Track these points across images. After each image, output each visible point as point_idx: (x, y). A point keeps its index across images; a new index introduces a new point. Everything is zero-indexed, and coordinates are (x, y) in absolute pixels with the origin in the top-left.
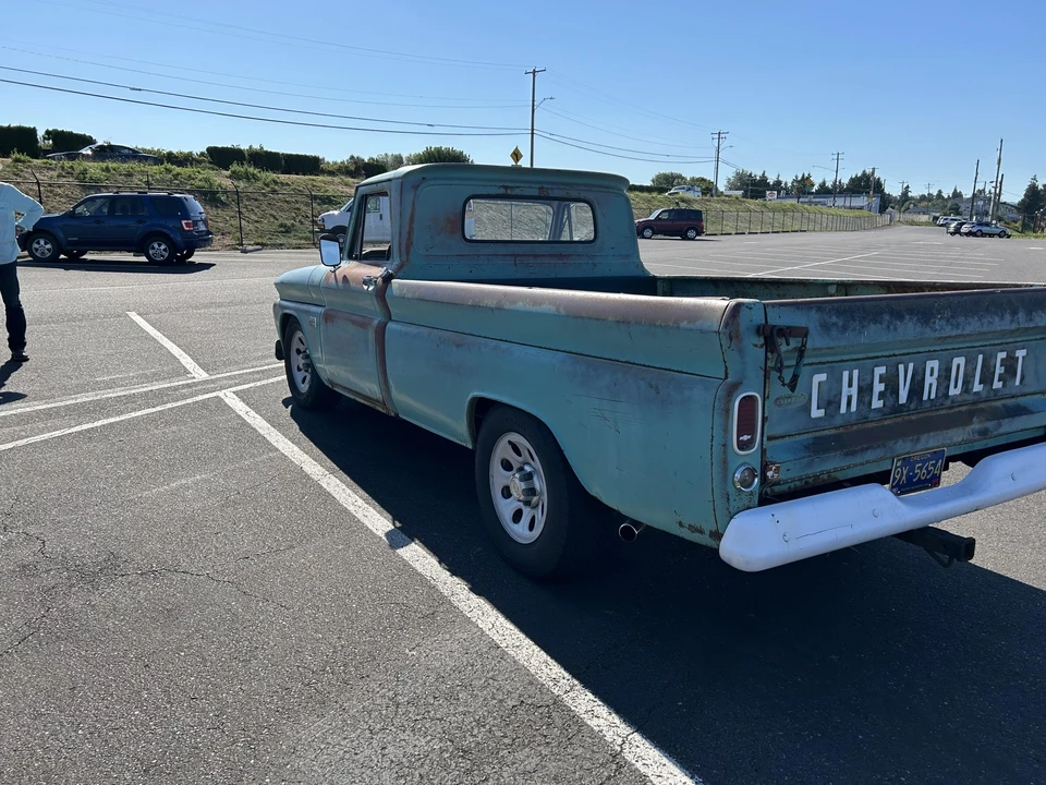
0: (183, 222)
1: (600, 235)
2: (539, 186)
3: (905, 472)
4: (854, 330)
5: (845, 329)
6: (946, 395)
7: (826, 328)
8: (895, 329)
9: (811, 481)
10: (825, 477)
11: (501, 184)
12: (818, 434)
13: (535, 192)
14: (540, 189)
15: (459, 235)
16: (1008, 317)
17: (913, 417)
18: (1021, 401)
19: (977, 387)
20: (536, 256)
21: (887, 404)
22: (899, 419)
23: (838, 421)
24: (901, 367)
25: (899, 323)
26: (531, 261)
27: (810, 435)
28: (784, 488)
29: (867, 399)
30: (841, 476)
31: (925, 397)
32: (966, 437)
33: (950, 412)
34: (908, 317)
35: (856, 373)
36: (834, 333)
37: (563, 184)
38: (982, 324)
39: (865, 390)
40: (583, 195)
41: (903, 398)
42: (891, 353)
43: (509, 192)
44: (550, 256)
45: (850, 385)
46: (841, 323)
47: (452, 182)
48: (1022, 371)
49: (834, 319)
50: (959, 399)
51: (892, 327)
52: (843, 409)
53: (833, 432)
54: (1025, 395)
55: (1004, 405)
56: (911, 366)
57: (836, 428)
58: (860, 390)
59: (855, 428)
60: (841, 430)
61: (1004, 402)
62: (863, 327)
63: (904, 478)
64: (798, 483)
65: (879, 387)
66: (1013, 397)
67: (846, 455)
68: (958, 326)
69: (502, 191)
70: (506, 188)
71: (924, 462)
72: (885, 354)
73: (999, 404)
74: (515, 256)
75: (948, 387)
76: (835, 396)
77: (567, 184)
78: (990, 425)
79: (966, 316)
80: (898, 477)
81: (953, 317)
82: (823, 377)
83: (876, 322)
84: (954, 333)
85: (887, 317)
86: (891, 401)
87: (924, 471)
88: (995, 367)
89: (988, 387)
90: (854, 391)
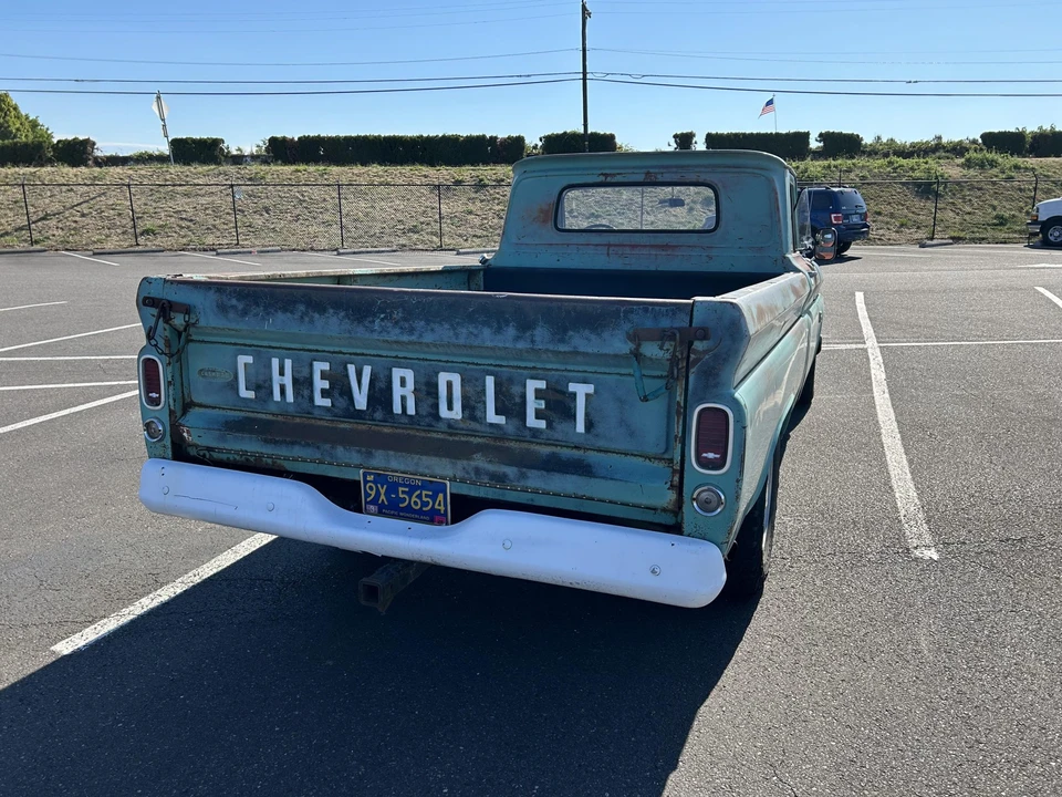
0: (833, 216)
1: (722, 223)
2: (646, 171)
3: (382, 491)
4: (256, 315)
5: (245, 313)
6: (436, 416)
7: (223, 309)
8: (312, 321)
9: (252, 459)
10: (269, 461)
11: (600, 172)
12: (252, 415)
13: (641, 178)
14: (648, 173)
15: (550, 224)
16: (511, 331)
17: (386, 430)
18: (593, 457)
19: (492, 417)
20: (633, 246)
21: (337, 404)
22: (364, 427)
23: (273, 408)
24: (351, 369)
25: (316, 316)
26: (628, 250)
27: (243, 414)
28: (224, 457)
29: (306, 393)
30: (289, 466)
31: (397, 409)
32: (459, 474)
33: (451, 439)
34: (331, 311)
35: (288, 363)
36: (231, 315)
37: (676, 167)
38: (457, 335)
39: (303, 383)
40: (702, 178)
41: (361, 401)
42: (337, 349)
43: (609, 179)
44: (652, 246)
45: (282, 373)
46: (241, 306)
47: (549, 173)
48: (587, 415)
49: (234, 302)
50: (462, 425)
51: (307, 319)
52: (277, 396)
53: (270, 417)
54: (606, 451)
55: (554, 455)
56: (367, 370)
57: (274, 415)
58: (295, 381)
59: (298, 420)
60: (280, 418)
61: (558, 450)
62: (268, 314)
63: (383, 497)
64: (238, 458)
65: (320, 384)
66: (576, 447)
67: (266, 441)
68: (412, 331)
69: (602, 179)
70: (606, 175)
71: (412, 489)
72: (327, 349)
73: (545, 450)
74: (609, 245)
75: (436, 406)
76: (265, 381)
77: (682, 167)
78: (511, 471)
79: (428, 322)
80: (373, 493)
81: (405, 319)
82: (249, 359)
83: (285, 310)
84: (405, 338)
85: (302, 308)
86: (342, 403)
87: (414, 499)
88: (524, 396)
89: (515, 422)
90: (288, 380)
